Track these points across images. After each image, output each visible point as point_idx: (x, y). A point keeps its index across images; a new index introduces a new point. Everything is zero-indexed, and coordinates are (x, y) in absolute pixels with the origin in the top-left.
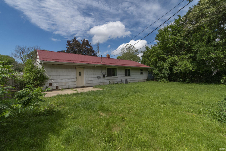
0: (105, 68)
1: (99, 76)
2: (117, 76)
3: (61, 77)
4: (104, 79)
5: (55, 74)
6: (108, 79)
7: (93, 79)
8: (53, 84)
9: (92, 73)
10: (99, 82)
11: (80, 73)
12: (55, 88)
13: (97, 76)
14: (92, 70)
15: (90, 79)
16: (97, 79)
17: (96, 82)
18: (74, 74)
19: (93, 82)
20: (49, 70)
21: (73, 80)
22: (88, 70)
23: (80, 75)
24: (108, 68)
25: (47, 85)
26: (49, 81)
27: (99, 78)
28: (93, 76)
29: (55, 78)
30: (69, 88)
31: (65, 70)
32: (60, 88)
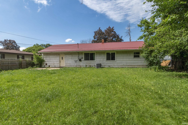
0: (82, 53)
1: (76, 60)
2: (95, 60)
3: (51, 60)
4: (81, 62)
5: (48, 58)
6: (85, 62)
7: (71, 62)
8: (47, 64)
9: (70, 58)
10: (76, 64)
11: (62, 58)
12: (48, 66)
13: (74, 60)
14: (70, 56)
15: (69, 62)
16: (74, 62)
17: (73, 64)
18: (58, 58)
19: (71, 64)
20: (46, 56)
21: (58, 62)
22: (68, 56)
23: (62, 59)
24: (85, 53)
25: (45, 65)
26: (46, 63)
27: (76, 61)
28: (71, 60)
29: (48, 61)
30: (55, 67)
31: (53, 56)
32: (50, 67)
